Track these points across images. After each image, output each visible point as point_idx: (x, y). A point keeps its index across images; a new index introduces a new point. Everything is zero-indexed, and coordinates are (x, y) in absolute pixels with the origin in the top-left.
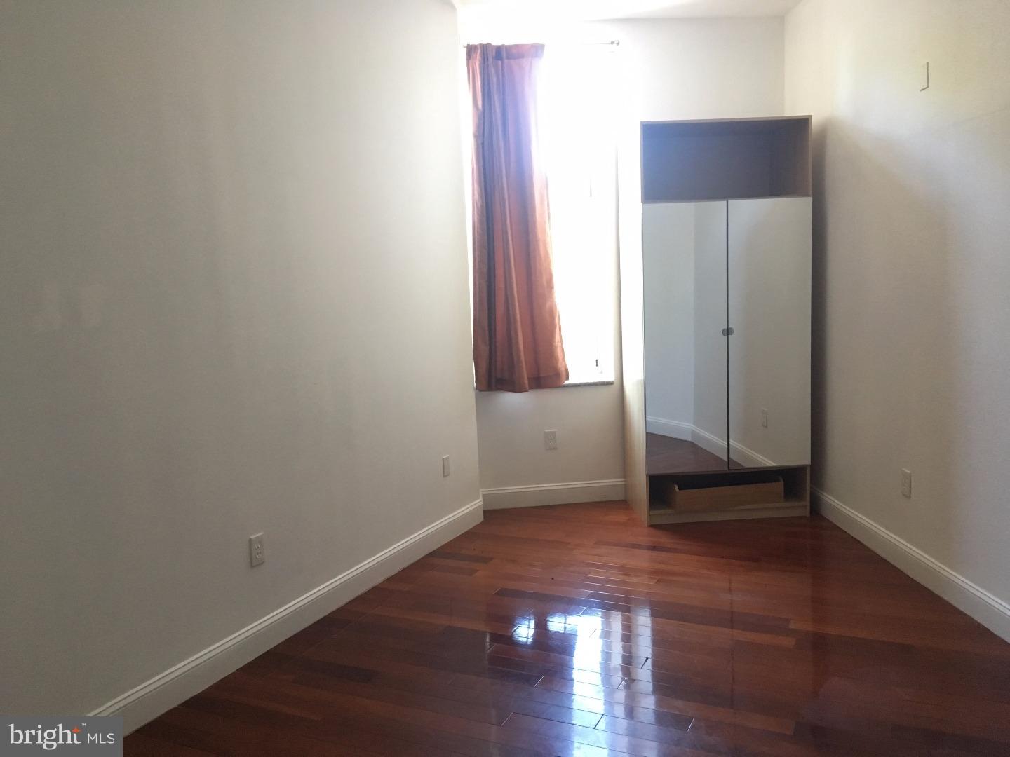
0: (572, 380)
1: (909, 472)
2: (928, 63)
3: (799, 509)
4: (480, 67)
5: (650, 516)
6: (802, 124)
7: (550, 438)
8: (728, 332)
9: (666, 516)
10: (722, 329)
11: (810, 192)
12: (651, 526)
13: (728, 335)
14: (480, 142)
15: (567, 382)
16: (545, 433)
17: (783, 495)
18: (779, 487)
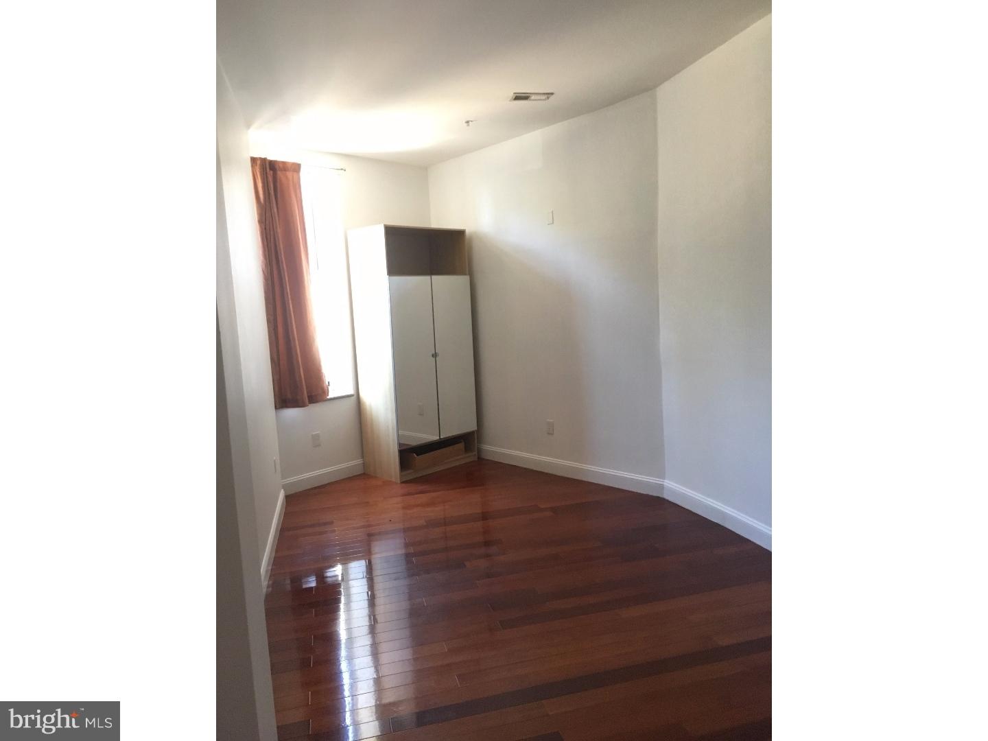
0: (331, 395)
1: (551, 421)
2: (552, 212)
3: (471, 457)
4: (261, 175)
5: (401, 476)
6: (460, 234)
7: (316, 438)
8: (435, 355)
9: (410, 475)
10: (431, 354)
11: (467, 272)
12: (402, 483)
13: (436, 356)
14: (264, 227)
15: (328, 397)
16: (312, 435)
17: (464, 450)
18: (461, 446)
